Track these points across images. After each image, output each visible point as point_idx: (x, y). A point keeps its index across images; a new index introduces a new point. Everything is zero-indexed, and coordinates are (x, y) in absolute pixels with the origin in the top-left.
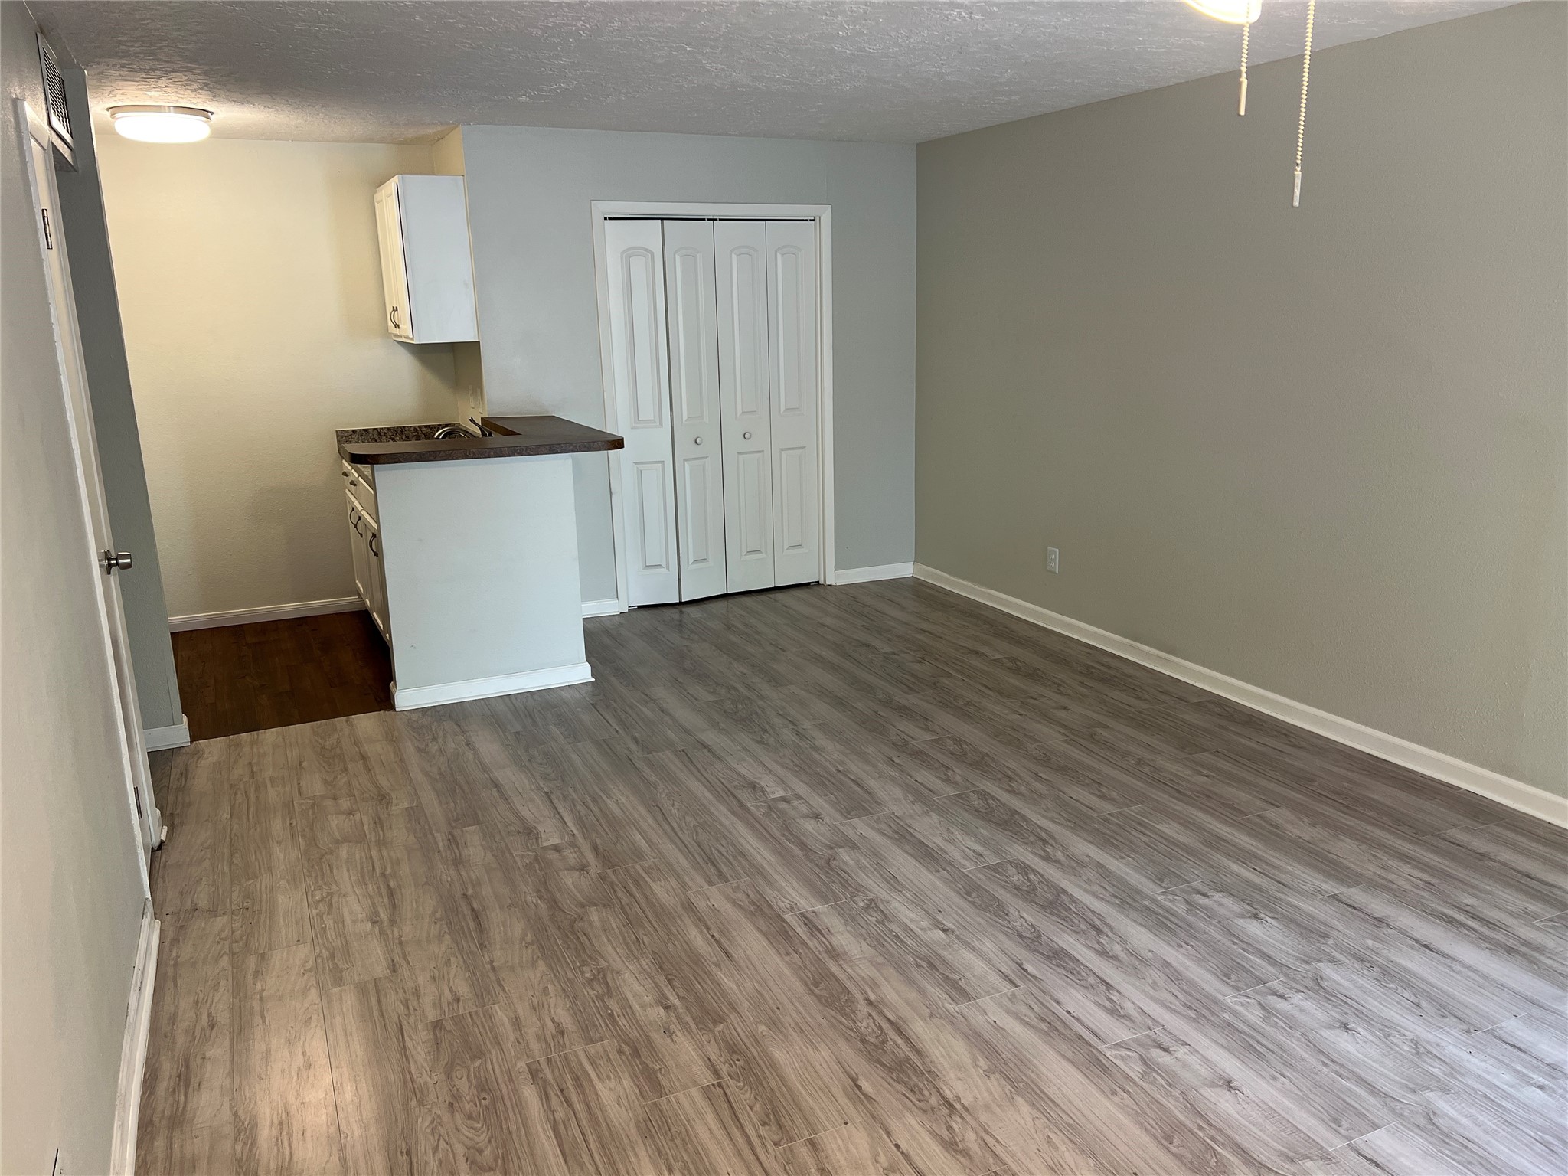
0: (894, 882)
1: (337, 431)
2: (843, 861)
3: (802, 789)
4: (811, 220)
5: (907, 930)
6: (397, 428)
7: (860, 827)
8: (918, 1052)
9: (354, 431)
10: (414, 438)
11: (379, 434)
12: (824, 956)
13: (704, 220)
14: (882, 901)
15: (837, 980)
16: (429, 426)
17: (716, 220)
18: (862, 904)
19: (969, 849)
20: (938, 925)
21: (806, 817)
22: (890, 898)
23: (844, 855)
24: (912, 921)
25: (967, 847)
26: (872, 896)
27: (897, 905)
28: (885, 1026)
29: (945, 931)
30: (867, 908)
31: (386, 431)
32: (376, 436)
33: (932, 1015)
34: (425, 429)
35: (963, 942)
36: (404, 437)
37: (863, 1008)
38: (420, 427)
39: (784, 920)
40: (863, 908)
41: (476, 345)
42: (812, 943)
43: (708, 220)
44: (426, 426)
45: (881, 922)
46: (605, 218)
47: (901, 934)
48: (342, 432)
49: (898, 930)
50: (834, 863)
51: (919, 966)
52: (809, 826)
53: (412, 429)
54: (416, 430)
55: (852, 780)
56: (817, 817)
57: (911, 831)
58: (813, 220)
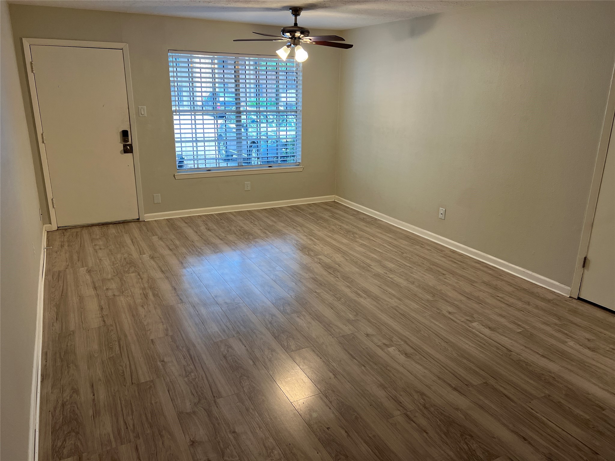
0: (331, 307)
2: (351, 314)
3: (379, 352)
5: (328, 293)
7: (347, 329)
8: (326, 270)
12: (351, 286)
14: (336, 300)
15: (347, 282)
18: (342, 299)
19: (302, 319)
20: (318, 294)
21: (373, 335)
22: (333, 301)
23: (351, 317)
24: (326, 295)
25: (303, 320)
26: (339, 302)
27: (331, 299)
28: (333, 274)
29: (316, 292)
30: (340, 298)
33: (322, 275)
35: (311, 290)
37: (339, 277)
39: (367, 295)
40: (342, 298)
42: (356, 289)
45: (335, 294)
47: (329, 291)
49: (330, 292)
50: (355, 313)
51: (325, 284)
52: (370, 331)
55: (355, 359)
56: (368, 335)
57: (324, 328)
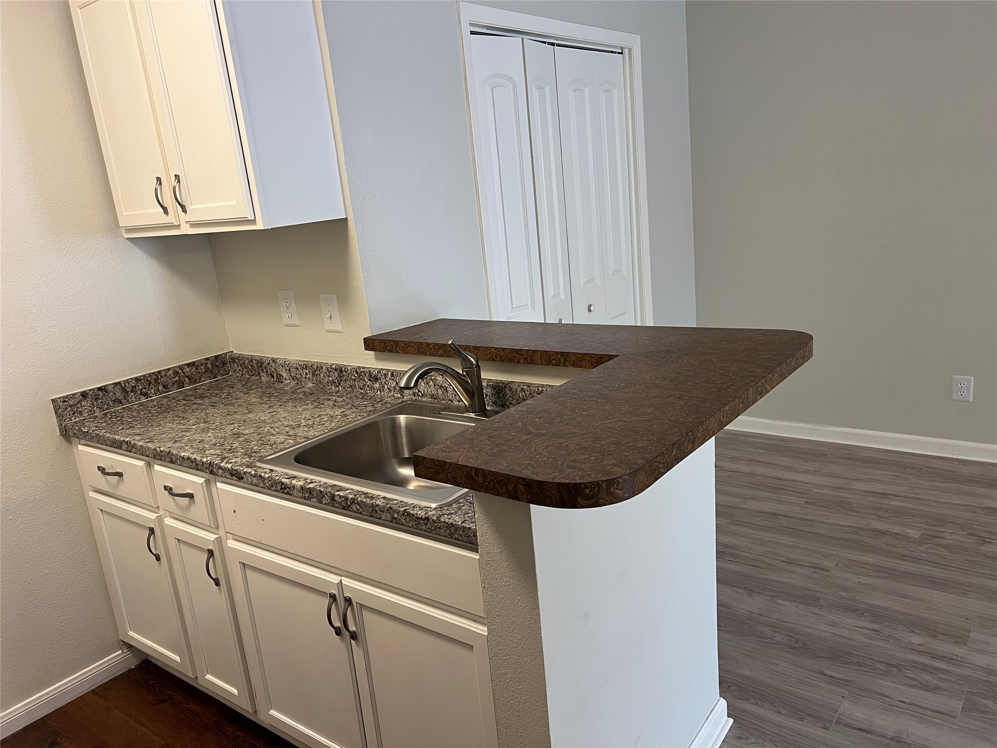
1: (52, 399)
4: (619, 53)
6: (150, 375)
9: (84, 395)
10: (175, 386)
11: (124, 391)
16: (193, 363)
31: (133, 383)
32: (119, 395)
34: (188, 369)
36: (160, 388)
38: (181, 367)
41: (343, 223)
44: (189, 365)
48: (65, 399)
53: (171, 372)
54: (176, 373)
58: (621, 53)
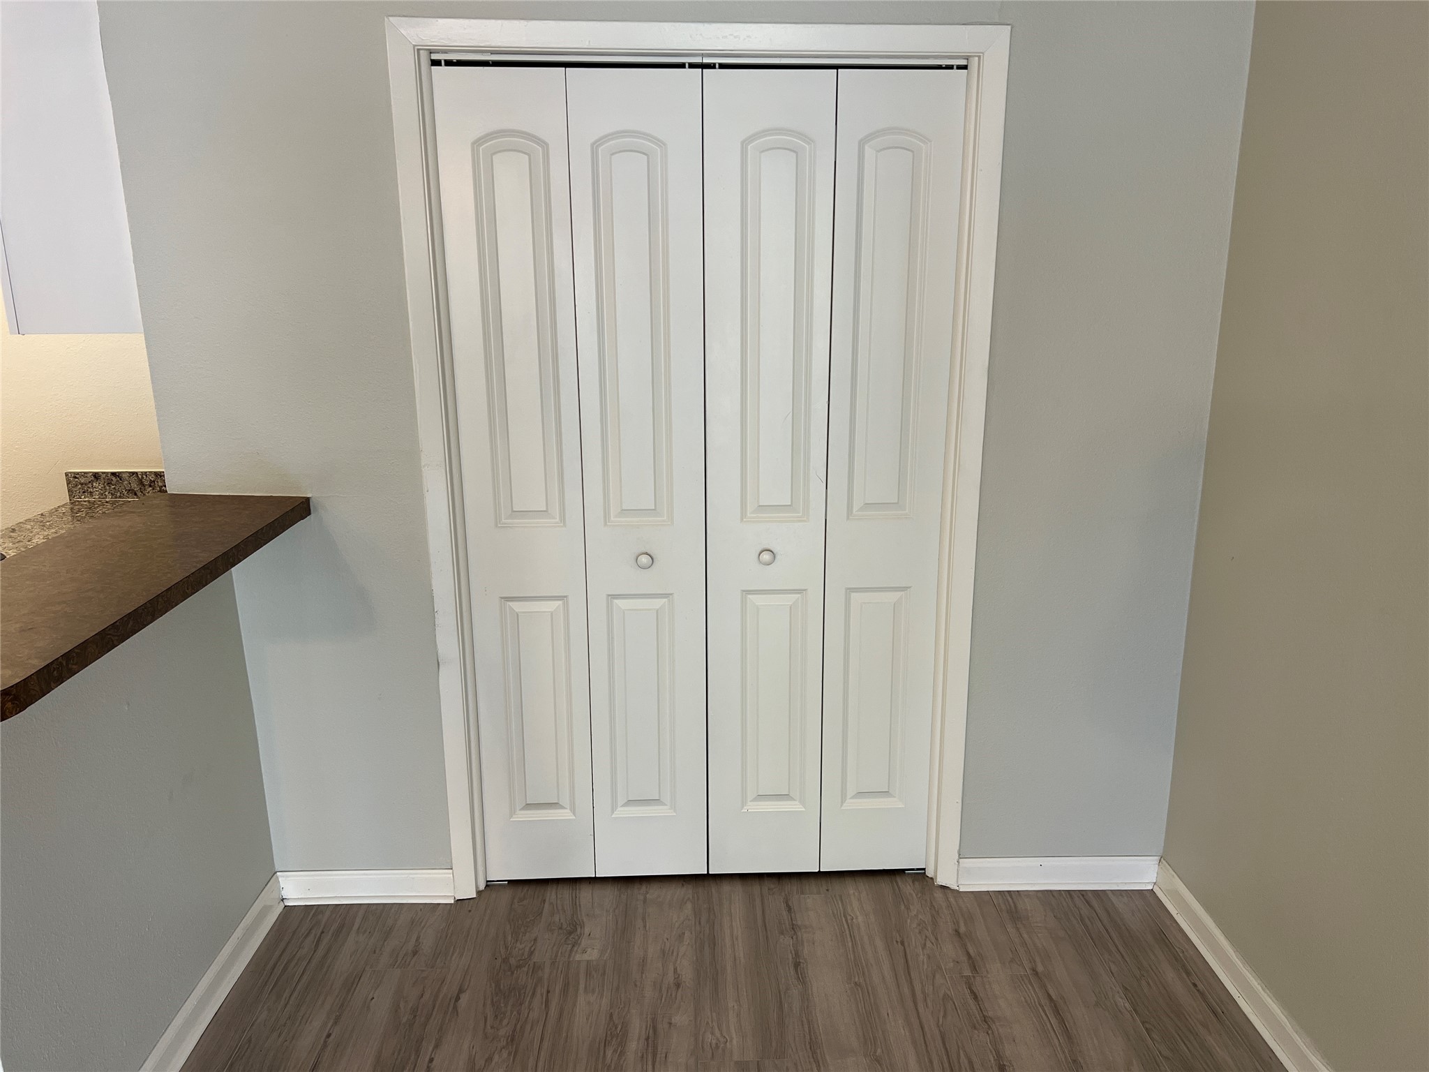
1: (65, 472)
4: (959, 67)
9: (97, 476)
13: (682, 66)
17: (711, 66)
32: (135, 486)
43: (692, 66)
46: (436, 63)
48: (77, 476)
58: (965, 67)
